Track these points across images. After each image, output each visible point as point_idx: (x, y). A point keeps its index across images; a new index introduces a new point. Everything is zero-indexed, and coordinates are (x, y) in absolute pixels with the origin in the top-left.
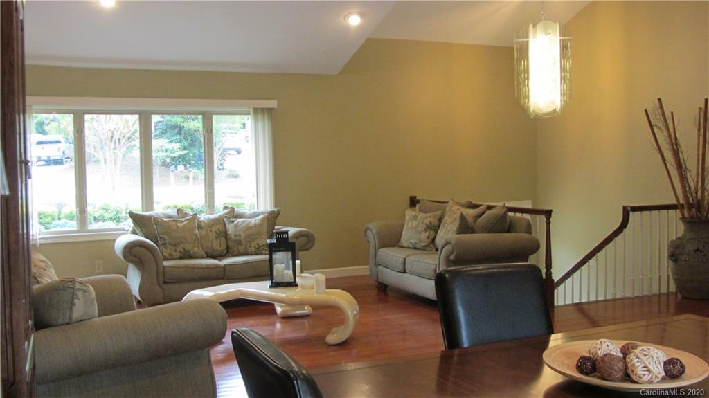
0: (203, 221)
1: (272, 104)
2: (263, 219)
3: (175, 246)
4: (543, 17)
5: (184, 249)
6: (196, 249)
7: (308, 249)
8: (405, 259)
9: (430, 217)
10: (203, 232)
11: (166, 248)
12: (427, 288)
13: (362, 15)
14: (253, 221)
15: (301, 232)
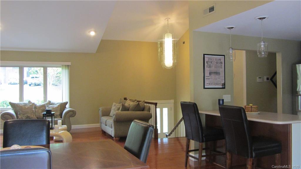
0: (37, 106)
1: (69, 63)
2: (59, 105)
3: (24, 114)
4: (168, 32)
5: (27, 116)
6: (32, 116)
7: (74, 116)
8: (106, 121)
9: (120, 105)
10: (37, 110)
11: (20, 115)
12: (111, 131)
14: (55, 106)
15: (70, 110)
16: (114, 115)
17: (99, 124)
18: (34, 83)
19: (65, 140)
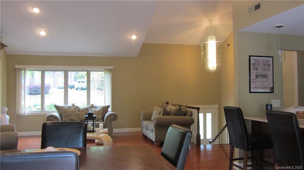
0: (81, 109)
1: (112, 68)
2: (101, 109)
3: (68, 117)
4: (212, 34)
5: (71, 118)
6: (76, 119)
7: (115, 120)
8: (147, 125)
9: (161, 109)
10: (80, 113)
11: (64, 118)
12: (152, 135)
13: (137, 35)
14: (98, 109)
15: (112, 114)
16: (155, 119)
17: (140, 128)
18: (81, 88)
19: (105, 144)
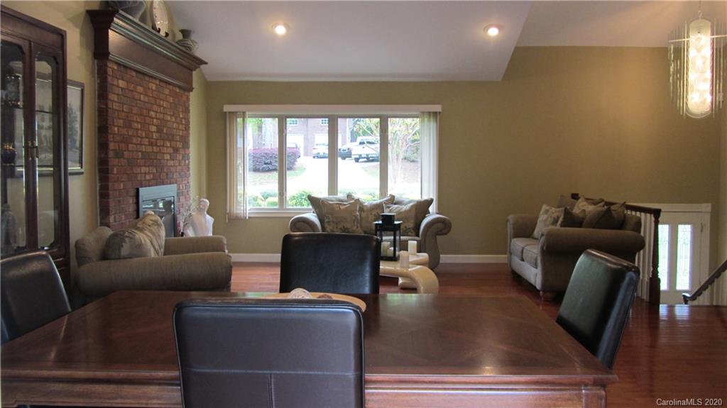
0: (366, 206)
1: (438, 108)
2: (412, 206)
3: (337, 224)
4: (700, 16)
5: (344, 227)
6: (355, 228)
7: (446, 234)
8: (523, 248)
9: (559, 212)
10: (364, 215)
11: (329, 225)
12: (534, 275)
13: (499, 27)
14: (405, 208)
15: (438, 218)
16: (542, 235)
17: (506, 256)
18: (365, 156)
